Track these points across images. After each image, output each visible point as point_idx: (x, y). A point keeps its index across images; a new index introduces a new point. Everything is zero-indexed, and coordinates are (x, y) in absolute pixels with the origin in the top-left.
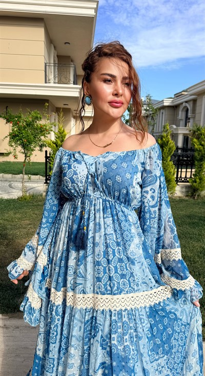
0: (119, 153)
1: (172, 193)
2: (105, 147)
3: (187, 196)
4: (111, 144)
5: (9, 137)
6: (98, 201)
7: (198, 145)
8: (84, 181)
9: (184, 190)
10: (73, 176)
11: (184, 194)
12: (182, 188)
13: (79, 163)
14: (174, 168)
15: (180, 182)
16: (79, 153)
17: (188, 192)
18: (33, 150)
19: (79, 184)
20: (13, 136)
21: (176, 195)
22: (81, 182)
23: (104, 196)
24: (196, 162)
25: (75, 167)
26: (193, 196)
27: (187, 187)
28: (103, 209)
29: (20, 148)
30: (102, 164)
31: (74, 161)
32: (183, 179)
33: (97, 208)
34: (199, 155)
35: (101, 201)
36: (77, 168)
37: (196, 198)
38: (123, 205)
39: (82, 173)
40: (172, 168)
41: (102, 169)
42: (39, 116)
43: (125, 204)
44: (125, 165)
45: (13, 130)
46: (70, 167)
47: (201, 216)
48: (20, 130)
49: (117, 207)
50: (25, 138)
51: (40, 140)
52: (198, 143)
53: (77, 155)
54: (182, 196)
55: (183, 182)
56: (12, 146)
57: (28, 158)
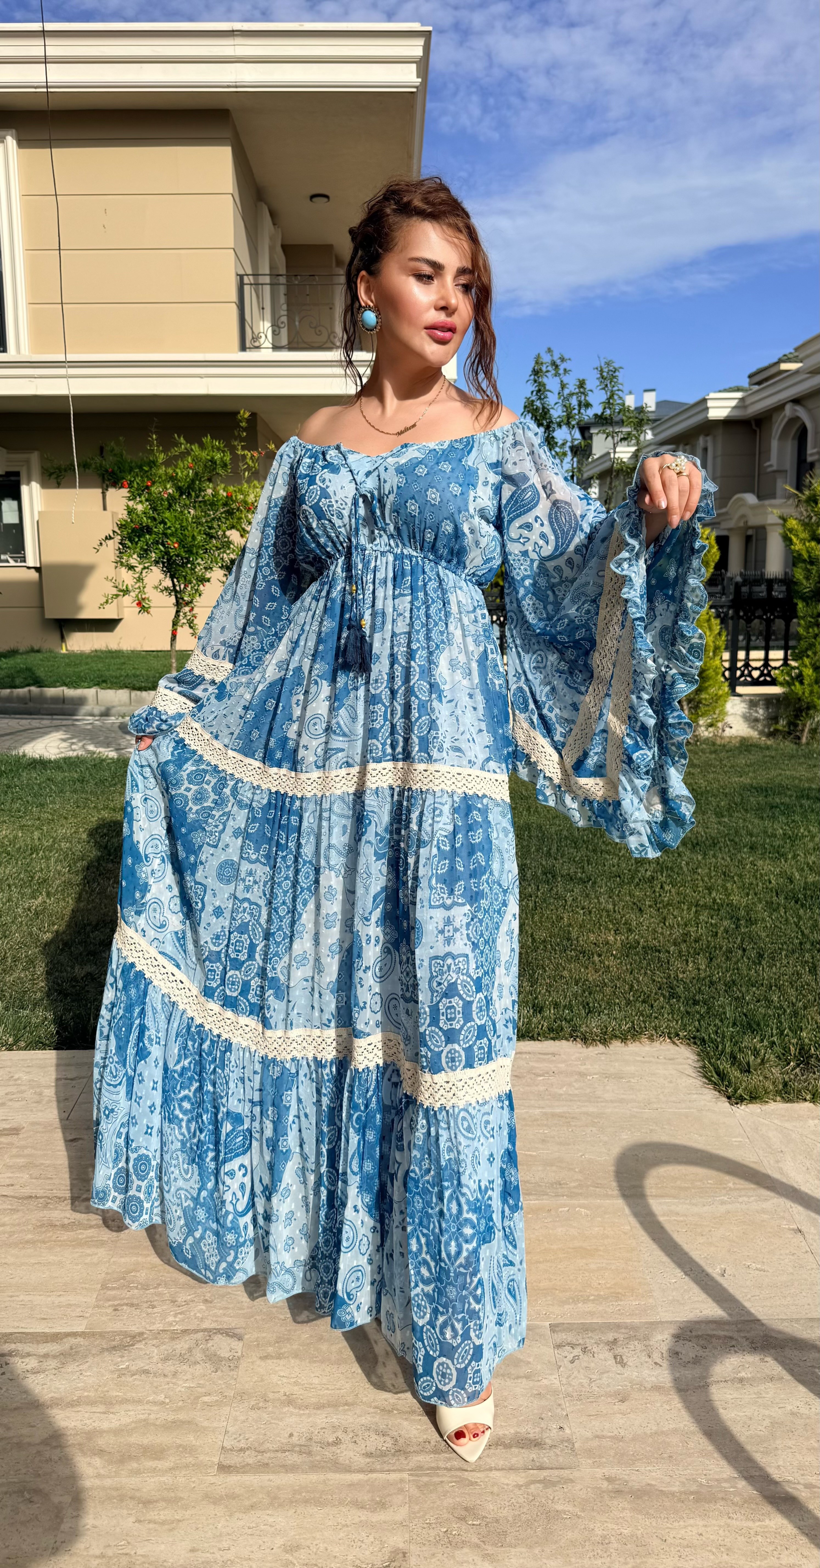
0: (432, 445)
1: (711, 725)
2: (399, 434)
3: (771, 735)
4: (414, 426)
5: (118, 538)
6: (384, 559)
7: (803, 541)
8: (346, 513)
9: (761, 713)
10: (319, 500)
11: (760, 726)
12: (753, 702)
13: (335, 469)
14: (717, 628)
15: (746, 684)
16: (338, 448)
17: (775, 719)
18: (203, 580)
19: (335, 519)
20: (133, 530)
21: (728, 732)
22: (340, 516)
23: (397, 546)
24: (800, 605)
25: (324, 481)
26: (792, 732)
27: (769, 700)
28: (395, 578)
29: (156, 576)
30: (392, 470)
31: (323, 468)
32: (756, 674)
33: (380, 575)
34: (807, 578)
35: (391, 558)
36: (327, 483)
37: (804, 740)
38: (444, 563)
39: (340, 495)
40: (710, 629)
41: (392, 481)
42: (218, 456)
43: (449, 562)
44: (446, 467)
45: (131, 511)
46: (312, 481)
47: (810, 789)
48: (154, 509)
49: (427, 569)
50: (172, 535)
51: (227, 544)
52: (804, 535)
53: (332, 454)
54: (755, 734)
55: (756, 682)
56: (131, 568)
57: (187, 609)
